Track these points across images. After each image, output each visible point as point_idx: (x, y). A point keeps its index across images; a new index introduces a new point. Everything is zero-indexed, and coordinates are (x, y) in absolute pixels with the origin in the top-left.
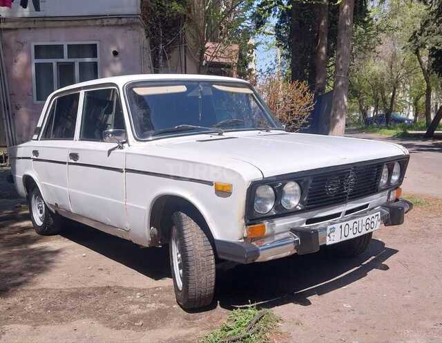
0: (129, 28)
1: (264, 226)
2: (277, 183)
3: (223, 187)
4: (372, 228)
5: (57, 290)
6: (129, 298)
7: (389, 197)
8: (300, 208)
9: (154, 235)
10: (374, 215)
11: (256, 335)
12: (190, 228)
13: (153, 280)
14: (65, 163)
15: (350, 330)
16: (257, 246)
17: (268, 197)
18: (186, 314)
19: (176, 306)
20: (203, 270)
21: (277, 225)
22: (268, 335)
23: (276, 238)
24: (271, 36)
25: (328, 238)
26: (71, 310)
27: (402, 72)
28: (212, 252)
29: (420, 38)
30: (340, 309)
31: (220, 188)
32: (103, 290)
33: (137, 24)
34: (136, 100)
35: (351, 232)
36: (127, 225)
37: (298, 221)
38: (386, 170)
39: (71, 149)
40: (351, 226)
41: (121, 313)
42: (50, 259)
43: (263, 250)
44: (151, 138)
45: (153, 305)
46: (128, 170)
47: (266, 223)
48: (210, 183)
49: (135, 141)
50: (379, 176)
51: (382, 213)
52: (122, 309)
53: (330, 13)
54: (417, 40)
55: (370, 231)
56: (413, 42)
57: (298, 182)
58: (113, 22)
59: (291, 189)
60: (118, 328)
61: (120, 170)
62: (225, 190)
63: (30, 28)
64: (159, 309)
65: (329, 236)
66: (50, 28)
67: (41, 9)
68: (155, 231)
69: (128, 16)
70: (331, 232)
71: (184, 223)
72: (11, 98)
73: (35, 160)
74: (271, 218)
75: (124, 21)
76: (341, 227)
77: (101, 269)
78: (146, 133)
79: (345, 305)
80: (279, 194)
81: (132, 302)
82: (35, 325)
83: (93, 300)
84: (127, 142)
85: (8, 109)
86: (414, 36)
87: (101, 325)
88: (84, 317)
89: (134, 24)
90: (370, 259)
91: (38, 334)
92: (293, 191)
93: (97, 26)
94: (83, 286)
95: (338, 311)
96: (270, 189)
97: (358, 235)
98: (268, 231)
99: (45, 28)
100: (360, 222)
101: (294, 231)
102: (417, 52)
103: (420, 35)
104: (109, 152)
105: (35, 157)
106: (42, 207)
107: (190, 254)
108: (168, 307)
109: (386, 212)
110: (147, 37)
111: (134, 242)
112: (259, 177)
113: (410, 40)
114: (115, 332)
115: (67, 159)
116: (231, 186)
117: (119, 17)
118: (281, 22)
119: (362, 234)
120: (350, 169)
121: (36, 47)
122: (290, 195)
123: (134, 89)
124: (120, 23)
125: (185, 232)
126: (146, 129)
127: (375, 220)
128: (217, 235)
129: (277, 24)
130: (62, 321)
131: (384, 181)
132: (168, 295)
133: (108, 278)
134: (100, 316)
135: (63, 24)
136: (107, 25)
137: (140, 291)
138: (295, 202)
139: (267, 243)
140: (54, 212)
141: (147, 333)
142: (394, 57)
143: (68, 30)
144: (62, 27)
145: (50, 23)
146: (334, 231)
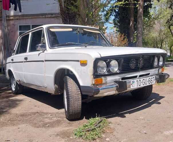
0: (56, 18)
1: (102, 79)
2: (107, 60)
3: (84, 61)
4: (151, 83)
5: (15, 113)
6: (46, 116)
7: (159, 71)
8: (118, 72)
9: (56, 88)
10: (152, 77)
11: (98, 128)
12: (70, 82)
13: (57, 110)
14: (22, 62)
15: (143, 127)
16: (99, 87)
17: (104, 66)
18: (69, 121)
19: (65, 119)
20: (76, 100)
21: (108, 79)
22: (104, 129)
23: (108, 85)
24: (112, 24)
25: (131, 85)
26: (19, 121)
27: (164, 36)
28: (80, 93)
29: (170, 22)
30: (138, 119)
31: (82, 62)
32: (35, 113)
33: (59, 17)
34: (50, 33)
35: (142, 84)
36: (46, 85)
37: (118, 78)
38: (157, 59)
39: (25, 56)
40: (142, 81)
41: (40, 122)
42: (18, 103)
43: (101, 89)
44: (56, 47)
45: (55, 118)
46: (46, 61)
47: (103, 78)
48: (78, 61)
49: (49, 49)
50: (153, 61)
51: (155, 77)
52: (41, 120)
53: (134, 13)
54: (169, 23)
55: (151, 84)
56: (168, 23)
57: (117, 60)
58: (50, 16)
59: (114, 64)
60: (38, 127)
61: (43, 61)
62: (84, 63)
63: (17, 19)
64: (57, 120)
65: (132, 85)
66: (25, 19)
67: (22, 12)
68: (57, 86)
69: (55, 14)
70: (133, 83)
71: (68, 80)
72: (10, 46)
73: (12, 63)
74: (105, 75)
75: (54, 16)
76: (137, 81)
77: (36, 106)
78: (54, 46)
79: (140, 117)
80: (108, 65)
81: (46, 118)
82: (2, 127)
83: (30, 117)
84: (46, 50)
85: (8, 50)
86: (168, 21)
87: (31, 126)
88: (24, 123)
89: (58, 16)
90: (152, 100)
91: (2, 130)
92: (115, 64)
93: (43, 18)
94: (27, 112)
95: (137, 119)
96: (104, 63)
97: (145, 85)
98: (104, 82)
99: (23, 19)
100: (146, 80)
101: (116, 82)
102: (169, 28)
103: (170, 20)
104: (39, 54)
105: (12, 62)
106: (15, 83)
107: (70, 93)
108: (61, 119)
109: (158, 77)
110: (63, 22)
111: (49, 92)
112: (99, 56)
113: (166, 23)
114: (36, 129)
115: (23, 60)
116: (87, 61)
117: (52, 14)
118: (115, 18)
119: (147, 85)
120: (140, 56)
121: (20, 26)
122: (114, 67)
123: (50, 29)
124: (52, 16)
125: (68, 84)
126: (54, 44)
127: (153, 80)
128: (81, 84)
129: (114, 19)
130: (14, 125)
131: (156, 64)
132: (62, 115)
133: (38, 109)
134: (31, 123)
135: (30, 17)
136: (47, 18)
137: (50, 113)
138: (116, 70)
139: (104, 86)
140: (19, 84)
141: (50, 129)
142: (161, 30)
143: (32, 19)
144: (30, 18)
145: (25, 17)
146: (134, 83)
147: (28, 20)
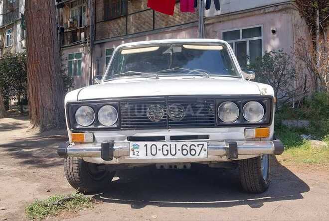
0: (284, 12)
1: (83, 135)
4: (192, 155)
7: (245, 134)
8: (116, 126)
25: (131, 153)
33: (290, 8)
35: (160, 152)
37: (117, 136)
40: (159, 147)
58: (271, 9)
63: (220, 22)
66: (232, 19)
69: (283, 3)
70: (135, 148)
75: (280, 7)
76: (146, 146)
89: (287, 8)
93: (262, 14)
97: (169, 157)
99: (229, 20)
110: (302, 17)
117: (276, 5)
121: (223, 33)
124: (277, 9)
127: (197, 148)
135: (240, 16)
136: (269, 12)
143: (244, 19)
144: (239, 18)
145: (233, 16)
146: (138, 148)
147: (237, 21)
